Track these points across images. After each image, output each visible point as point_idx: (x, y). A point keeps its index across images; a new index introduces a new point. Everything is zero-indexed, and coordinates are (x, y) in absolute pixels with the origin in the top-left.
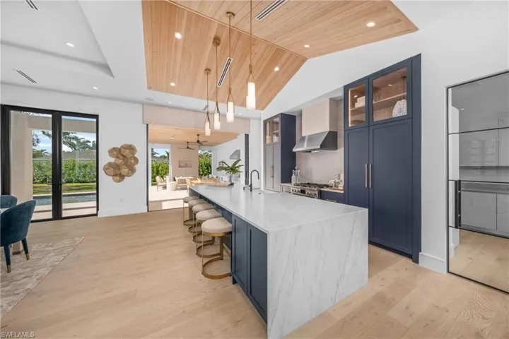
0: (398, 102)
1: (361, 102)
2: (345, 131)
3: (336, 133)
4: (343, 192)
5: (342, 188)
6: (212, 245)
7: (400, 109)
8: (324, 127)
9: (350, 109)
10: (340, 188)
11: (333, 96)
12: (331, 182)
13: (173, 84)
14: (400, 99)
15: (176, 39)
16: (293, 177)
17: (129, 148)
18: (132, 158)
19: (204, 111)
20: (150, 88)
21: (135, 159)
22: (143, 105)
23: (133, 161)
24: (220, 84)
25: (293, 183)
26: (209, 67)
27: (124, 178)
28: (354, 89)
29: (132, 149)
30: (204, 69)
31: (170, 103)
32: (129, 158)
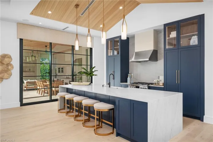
0: (193, 37)
1: (173, 34)
2: (164, 51)
3: (157, 51)
4: (163, 87)
5: (162, 85)
6: (89, 121)
7: (194, 41)
8: (150, 47)
9: (167, 38)
10: (160, 84)
11: (155, 29)
12: (155, 81)
13: (50, 12)
16: (129, 79)
17: (6, 57)
18: (9, 64)
19: (63, 30)
20: (32, 13)
21: (11, 65)
22: (17, 23)
23: (10, 67)
24: (82, 15)
25: (128, 83)
26: (79, 4)
27: (3, 81)
28: (169, 27)
29: (8, 57)
30: (75, 4)
31: (40, 23)
32: (6, 64)
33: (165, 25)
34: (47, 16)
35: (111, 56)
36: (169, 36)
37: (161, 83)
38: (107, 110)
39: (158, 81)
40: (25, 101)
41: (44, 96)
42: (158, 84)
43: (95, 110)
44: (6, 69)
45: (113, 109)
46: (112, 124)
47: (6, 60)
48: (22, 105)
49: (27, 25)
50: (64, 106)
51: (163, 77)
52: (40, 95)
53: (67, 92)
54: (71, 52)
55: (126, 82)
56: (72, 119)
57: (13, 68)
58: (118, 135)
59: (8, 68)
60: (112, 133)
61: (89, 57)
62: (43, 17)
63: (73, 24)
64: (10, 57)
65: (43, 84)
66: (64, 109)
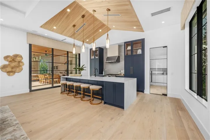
0: (139, 50)
1: (129, 48)
3: (120, 57)
4: (124, 76)
8: (116, 54)
9: (126, 50)
11: (119, 44)
12: (119, 73)
13: (55, 28)
14: (139, 49)
15: (67, 11)
17: (18, 56)
18: (20, 62)
19: (62, 41)
20: (41, 27)
21: (22, 62)
22: (27, 33)
23: (21, 64)
24: (77, 32)
25: (104, 74)
26: (76, 25)
27: (15, 74)
28: (127, 44)
29: (20, 57)
30: (73, 25)
31: (46, 35)
32: (18, 62)
33: (125, 43)
34: (53, 30)
35: (93, 59)
36: (127, 49)
37: (122, 74)
38: (98, 90)
39: (121, 73)
40: (33, 88)
41: (45, 85)
42: (121, 75)
43: (91, 90)
44: (18, 65)
45: (101, 89)
46: (101, 97)
47: (18, 59)
48: (31, 91)
49: (35, 35)
50: (65, 89)
51: (124, 70)
52: (42, 84)
53: (66, 80)
54: (66, 55)
55: (102, 74)
56: (73, 97)
57: (24, 64)
58: (105, 103)
59: (20, 65)
60: (101, 103)
61: (78, 59)
62: (50, 30)
63: (70, 37)
64: (21, 57)
65: (44, 77)
66: (64, 92)
